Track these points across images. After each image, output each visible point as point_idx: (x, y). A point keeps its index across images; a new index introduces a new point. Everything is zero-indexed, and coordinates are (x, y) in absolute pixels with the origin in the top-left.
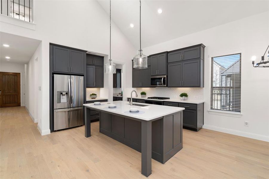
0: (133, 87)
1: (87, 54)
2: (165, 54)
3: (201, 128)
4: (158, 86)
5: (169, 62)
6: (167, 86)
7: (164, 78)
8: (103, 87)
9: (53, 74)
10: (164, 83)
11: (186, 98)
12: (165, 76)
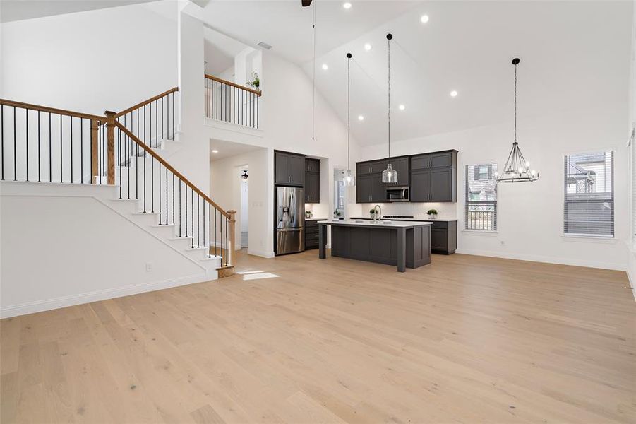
0: (357, 203)
1: (306, 159)
2: (407, 158)
3: (453, 253)
4: (391, 200)
5: (412, 168)
6: (410, 201)
7: (406, 190)
8: (319, 202)
9: (276, 186)
10: (406, 197)
11: (435, 215)
12: (408, 188)
